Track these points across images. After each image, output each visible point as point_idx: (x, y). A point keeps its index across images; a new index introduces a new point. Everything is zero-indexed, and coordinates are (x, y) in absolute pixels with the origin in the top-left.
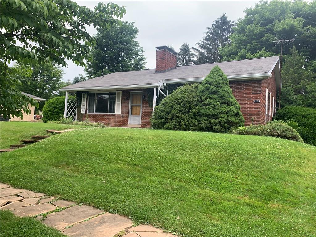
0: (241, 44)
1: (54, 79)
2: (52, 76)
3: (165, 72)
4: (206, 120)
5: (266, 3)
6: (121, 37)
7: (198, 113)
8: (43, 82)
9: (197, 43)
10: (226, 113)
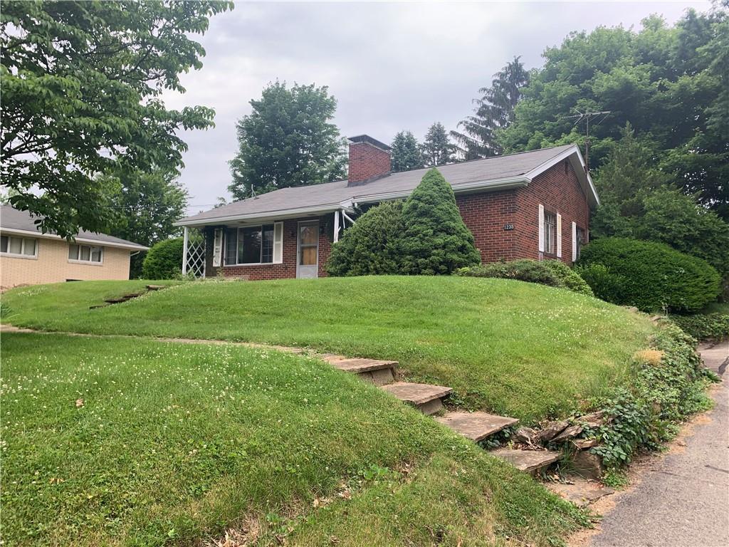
0: (535, 122)
1: (169, 209)
2: (166, 203)
3: (365, 182)
4: (410, 260)
5: (582, 36)
6: (299, 118)
7: (397, 249)
8: (148, 216)
9: (461, 123)
10: (444, 247)
